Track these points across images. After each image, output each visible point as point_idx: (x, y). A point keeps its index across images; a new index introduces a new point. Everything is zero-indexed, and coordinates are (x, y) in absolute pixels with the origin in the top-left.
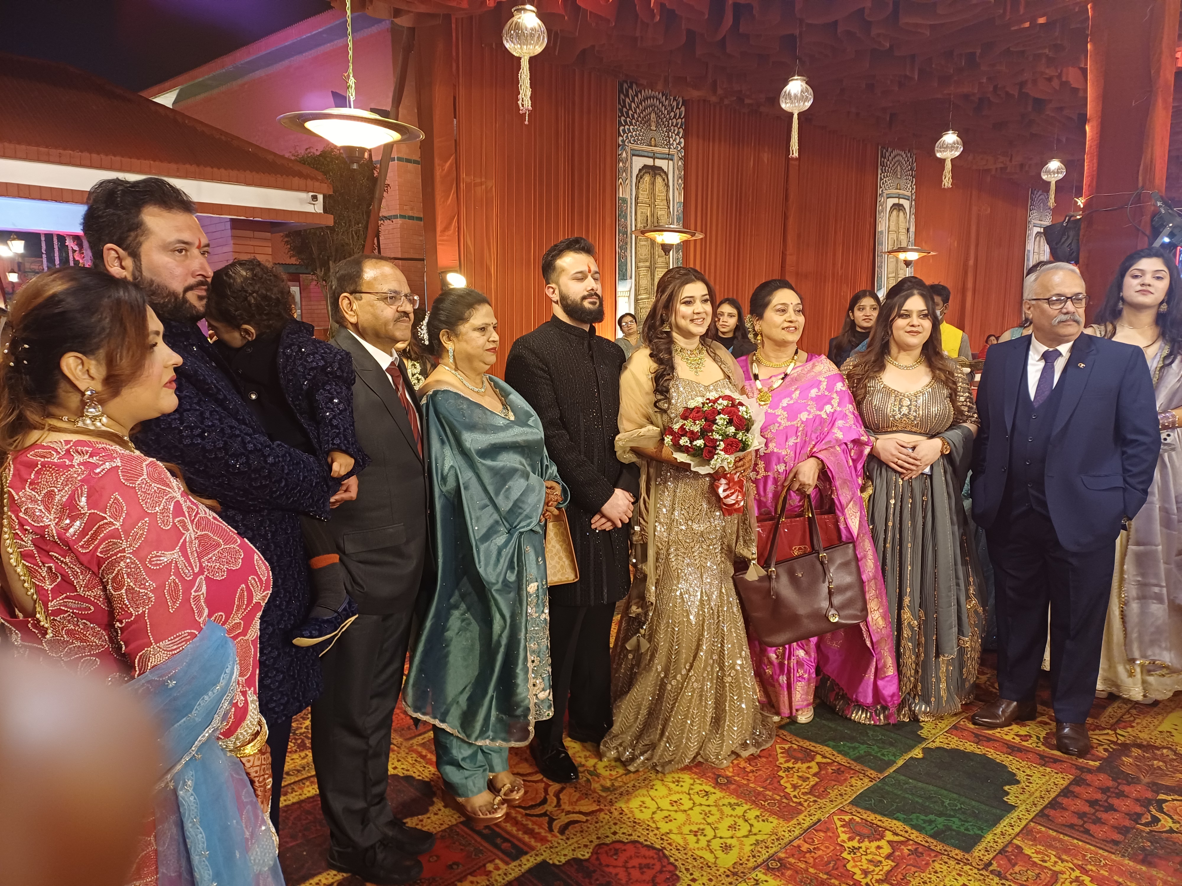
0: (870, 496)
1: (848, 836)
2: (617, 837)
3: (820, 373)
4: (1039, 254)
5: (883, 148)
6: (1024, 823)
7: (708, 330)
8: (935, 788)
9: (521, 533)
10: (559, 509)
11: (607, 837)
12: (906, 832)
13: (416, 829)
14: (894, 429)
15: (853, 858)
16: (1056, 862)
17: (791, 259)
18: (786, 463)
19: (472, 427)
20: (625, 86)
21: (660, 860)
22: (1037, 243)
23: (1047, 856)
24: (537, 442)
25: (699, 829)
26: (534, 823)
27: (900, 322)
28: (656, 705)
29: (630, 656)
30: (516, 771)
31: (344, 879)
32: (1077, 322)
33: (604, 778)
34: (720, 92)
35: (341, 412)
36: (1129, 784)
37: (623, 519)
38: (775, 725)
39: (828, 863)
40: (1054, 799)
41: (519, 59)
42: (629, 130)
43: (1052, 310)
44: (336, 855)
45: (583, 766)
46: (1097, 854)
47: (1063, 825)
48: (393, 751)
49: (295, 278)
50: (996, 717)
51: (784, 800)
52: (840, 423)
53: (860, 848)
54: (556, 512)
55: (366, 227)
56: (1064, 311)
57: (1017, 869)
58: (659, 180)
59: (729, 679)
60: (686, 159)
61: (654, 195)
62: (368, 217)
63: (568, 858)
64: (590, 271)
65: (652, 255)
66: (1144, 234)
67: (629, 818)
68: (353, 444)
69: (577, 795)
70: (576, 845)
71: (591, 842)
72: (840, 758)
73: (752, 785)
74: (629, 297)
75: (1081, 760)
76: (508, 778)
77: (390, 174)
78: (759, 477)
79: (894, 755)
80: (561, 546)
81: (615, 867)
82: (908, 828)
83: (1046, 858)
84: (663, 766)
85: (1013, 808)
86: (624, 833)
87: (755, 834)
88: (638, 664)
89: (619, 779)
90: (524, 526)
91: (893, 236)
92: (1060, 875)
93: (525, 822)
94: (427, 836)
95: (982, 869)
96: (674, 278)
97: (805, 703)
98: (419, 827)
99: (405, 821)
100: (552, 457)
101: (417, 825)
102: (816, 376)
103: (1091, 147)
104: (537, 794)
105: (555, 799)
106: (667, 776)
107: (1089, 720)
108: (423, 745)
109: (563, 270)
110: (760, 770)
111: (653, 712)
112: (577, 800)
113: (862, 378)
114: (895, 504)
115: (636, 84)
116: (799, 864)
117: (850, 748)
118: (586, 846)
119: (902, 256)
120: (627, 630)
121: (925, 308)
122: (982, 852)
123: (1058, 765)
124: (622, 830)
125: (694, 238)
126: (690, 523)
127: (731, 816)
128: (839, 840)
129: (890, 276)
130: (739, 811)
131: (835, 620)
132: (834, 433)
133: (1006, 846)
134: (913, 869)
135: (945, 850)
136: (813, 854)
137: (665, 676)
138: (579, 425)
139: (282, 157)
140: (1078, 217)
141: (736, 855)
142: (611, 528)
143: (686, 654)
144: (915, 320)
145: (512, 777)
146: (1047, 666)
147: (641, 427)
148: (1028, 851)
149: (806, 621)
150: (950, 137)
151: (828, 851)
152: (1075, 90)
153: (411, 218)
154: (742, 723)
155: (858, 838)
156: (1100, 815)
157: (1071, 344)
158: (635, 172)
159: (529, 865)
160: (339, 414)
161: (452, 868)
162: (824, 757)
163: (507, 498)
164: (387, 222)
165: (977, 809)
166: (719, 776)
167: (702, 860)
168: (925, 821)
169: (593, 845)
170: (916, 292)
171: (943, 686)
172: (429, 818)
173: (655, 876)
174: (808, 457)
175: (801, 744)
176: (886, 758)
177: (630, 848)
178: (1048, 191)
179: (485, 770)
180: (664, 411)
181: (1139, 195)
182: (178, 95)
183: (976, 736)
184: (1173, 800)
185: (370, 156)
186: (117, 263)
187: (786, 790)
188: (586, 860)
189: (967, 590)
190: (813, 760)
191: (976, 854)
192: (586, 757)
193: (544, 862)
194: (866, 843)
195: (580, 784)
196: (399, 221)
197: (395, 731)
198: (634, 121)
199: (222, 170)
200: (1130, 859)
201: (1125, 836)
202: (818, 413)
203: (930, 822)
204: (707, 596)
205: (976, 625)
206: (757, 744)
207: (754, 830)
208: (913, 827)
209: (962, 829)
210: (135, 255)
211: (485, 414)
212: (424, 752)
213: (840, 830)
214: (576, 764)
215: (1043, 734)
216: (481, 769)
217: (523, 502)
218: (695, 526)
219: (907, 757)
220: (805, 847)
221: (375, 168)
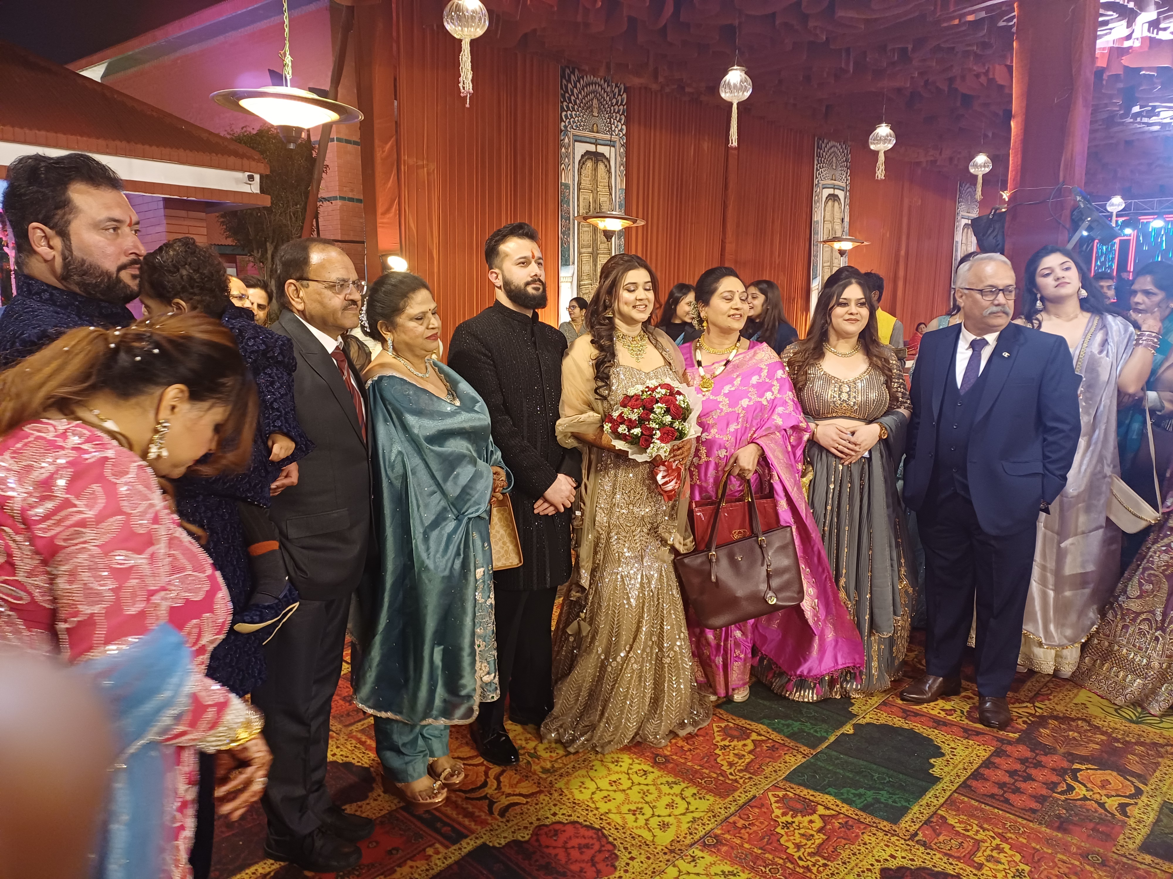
0: (811, 481)
1: (781, 811)
2: (557, 818)
3: (761, 361)
4: (966, 245)
5: (819, 139)
6: (948, 793)
7: (650, 318)
8: (865, 763)
9: (470, 519)
10: (503, 494)
11: (547, 818)
12: (837, 806)
13: (354, 815)
14: (834, 415)
15: (786, 833)
16: (978, 831)
17: (730, 247)
18: (726, 449)
19: (419, 413)
20: (567, 71)
21: (599, 839)
22: (964, 234)
23: (970, 825)
24: (483, 429)
25: (637, 808)
26: (474, 806)
27: (839, 311)
28: (596, 686)
29: (571, 639)
30: (456, 755)
31: (282, 868)
32: (1007, 314)
33: (545, 760)
34: (661, 79)
35: (282, 396)
36: (1046, 755)
37: (566, 504)
38: (712, 704)
39: (762, 838)
40: (975, 770)
41: (460, 41)
42: (571, 115)
43: (985, 301)
44: (273, 842)
45: (524, 748)
46: (1016, 822)
47: (985, 795)
48: (332, 737)
49: (232, 259)
50: (923, 692)
51: (721, 778)
52: (780, 410)
53: (794, 822)
54: (501, 497)
55: (304, 209)
56: (996, 302)
57: (941, 838)
58: (601, 167)
59: (668, 660)
60: (627, 146)
61: (597, 181)
62: (307, 197)
63: (508, 840)
64: (533, 257)
65: (595, 241)
66: (1064, 227)
67: (568, 799)
68: (294, 428)
69: (518, 777)
70: (516, 827)
71: (531, 823)
72: (774, 736)
73: (689, 764)
74: (571, 282)
75: (1001, 733)
76: (448, 762)
77: (328, 155)
78: (701, 462)
79: (827, 732)
80: (506, 531)
81: (555, 848)
82: (838, 802)
83: (969, 827)
84: (602, 747)
85: (937, 780)
86: (563, 814)
87: (692, 812)
88: (579, 647)
89: (559, 761)
90: (472, 512)
91: (828, 226)
92: (981, 844)
93: (465, 806)
94: (368, 822)
95: (909, 840)
96: (617, 263)
97: (741, 683)
98: (358, 813)
99: (343, 808)
100: (496, 442)
101: (356, 811)
102: (757, 364)
103: (1015, 142)
104: (477, 777)
105: (495, 782)
106: (607, 756)
107: (1010, 694)
108: (363, 731)
109: (507, 255)
110: (697, 748)
111: (593, 694)
112: (517, 783)
113: (803, 365)
114: (834, 489)
115: (579, 70)
116: (735, 840)
117: (784, 725)
118: (526, 828)
119: (837, 245)
120: (569, 613)
121: (862, 296)
122: (909, 823)
123: (980, 738)
124: (562, 811)
125: (635, 225)
126: (631, 507)
127: (669, 794)
128: (773, 815)
129: (825, 265)
130: (677, 789)
131: (773, 601)
132: (774, 420)
133: (931, 816)
134: (844, 841)
135: (874, 822)
136: (748, 830)
137: (605, 658)
138: (522, 411)
139: (217, 135)
140: (1004, 210)
141: (674, 833)
142: (554, 512)
143: (625, 637)
144: (853, 308)
145: (452, 762)
146: (972, 643)
147: (582, 413)
148: (951, 821)
149: (744, 604)
150: (884, 130)
151: (763, 827)
152: (1001, 87)
153: (351, 200)
154: (680, 703)
155: (791, 813)
156: (1019, 784)
157: (997, 333)
158: (578, 158)
159: (469, 848)
160: (280, 398)
161: (392, 854)
162: (759, 734)
163: (455, 483)
164: (326, 203)
165: (905, 782)
166: (657, 755)
167: (640, 839)
168: (855, 795)
169: (533, 826)
170: (853, 281)
171: (875, 664)
172: (368, 804)
173: (594, 856)
174: (749, 443)
175: (737, 722)
176: (819, 735)
177: (570, 830)
178: (975, 184)
179: (425, 756)
180: (604, 398)
181: (1060, 190)
182: (107, 69)
183: (904, 711)
184: (1087, 769)
185: (309, 136)
186: (43, 243)
187: (723, 768)
188: (526, 842)
189: (899, 571)
190: (748, 738)
191: (903, 825)
192: (526, 740)
193: (484, 844)
194: (799, 818)
195: (520, 766)
196: (339, 203)
197: (334, 717)
198: (576, 107)
199: (154, 148)
200: (1047, 827)
201: (1042, 805)
202: (759, 399)
203: (860, 796)
204: (648, 579)
205: (906, 605)
206: (695, 723)
207: (692, 808)
208: (844, 801)
209: (890, 802)
210: (64, 234)
211: (432, 400)
212: (364, 738)
213: (774, 805)
214: (517, 747)
215: (967, 708)
216: (422, 755)
217: (471, 488)
218: (636, 510)
219: (839, 733)
220: (740, 823)
221: (313, 149)
